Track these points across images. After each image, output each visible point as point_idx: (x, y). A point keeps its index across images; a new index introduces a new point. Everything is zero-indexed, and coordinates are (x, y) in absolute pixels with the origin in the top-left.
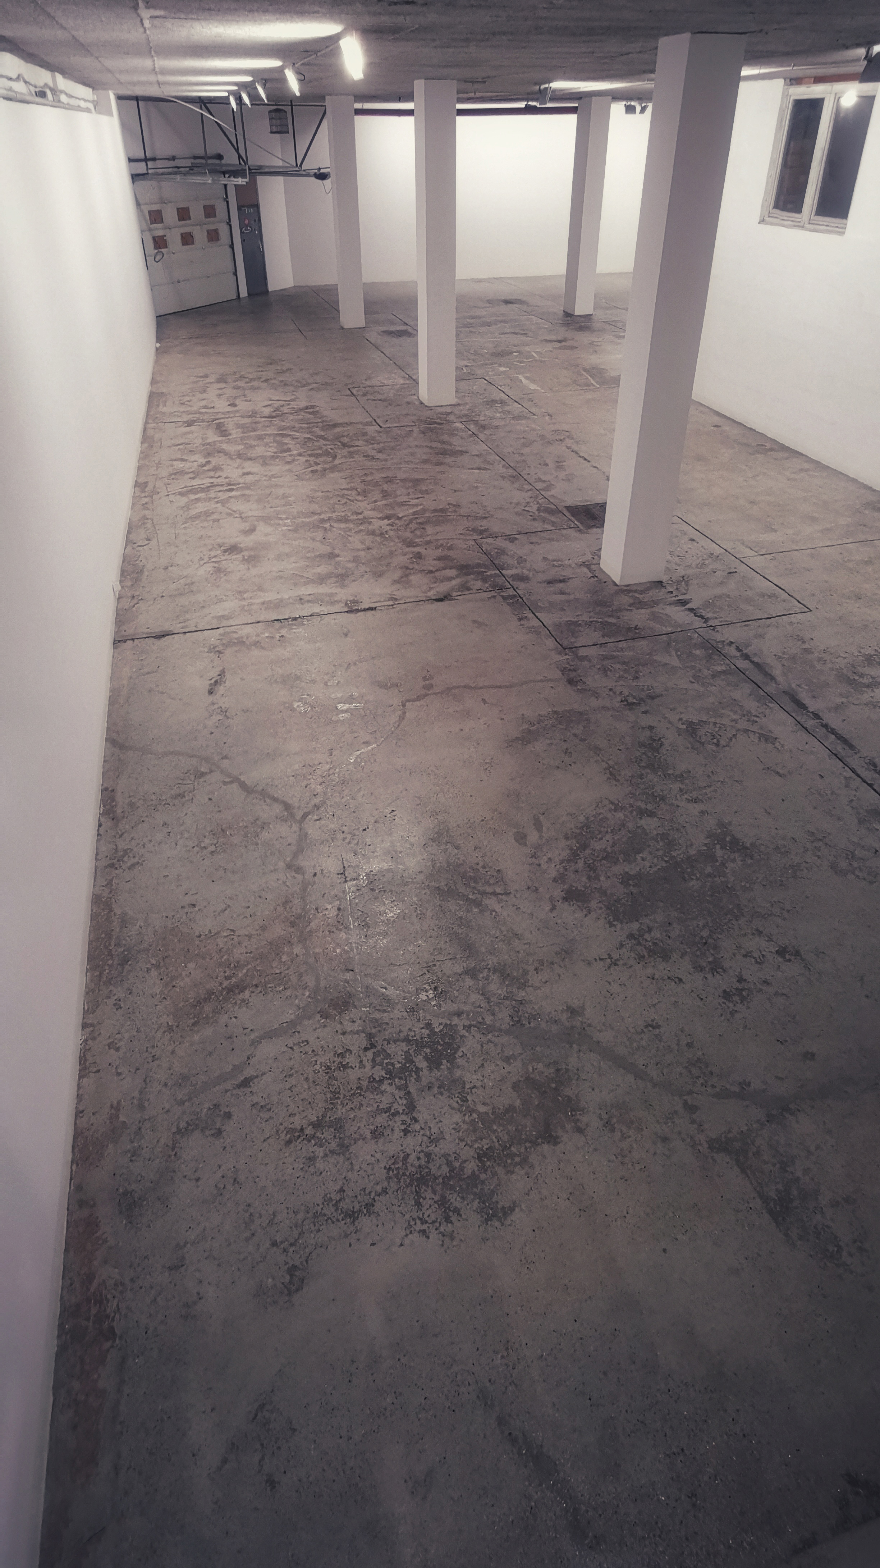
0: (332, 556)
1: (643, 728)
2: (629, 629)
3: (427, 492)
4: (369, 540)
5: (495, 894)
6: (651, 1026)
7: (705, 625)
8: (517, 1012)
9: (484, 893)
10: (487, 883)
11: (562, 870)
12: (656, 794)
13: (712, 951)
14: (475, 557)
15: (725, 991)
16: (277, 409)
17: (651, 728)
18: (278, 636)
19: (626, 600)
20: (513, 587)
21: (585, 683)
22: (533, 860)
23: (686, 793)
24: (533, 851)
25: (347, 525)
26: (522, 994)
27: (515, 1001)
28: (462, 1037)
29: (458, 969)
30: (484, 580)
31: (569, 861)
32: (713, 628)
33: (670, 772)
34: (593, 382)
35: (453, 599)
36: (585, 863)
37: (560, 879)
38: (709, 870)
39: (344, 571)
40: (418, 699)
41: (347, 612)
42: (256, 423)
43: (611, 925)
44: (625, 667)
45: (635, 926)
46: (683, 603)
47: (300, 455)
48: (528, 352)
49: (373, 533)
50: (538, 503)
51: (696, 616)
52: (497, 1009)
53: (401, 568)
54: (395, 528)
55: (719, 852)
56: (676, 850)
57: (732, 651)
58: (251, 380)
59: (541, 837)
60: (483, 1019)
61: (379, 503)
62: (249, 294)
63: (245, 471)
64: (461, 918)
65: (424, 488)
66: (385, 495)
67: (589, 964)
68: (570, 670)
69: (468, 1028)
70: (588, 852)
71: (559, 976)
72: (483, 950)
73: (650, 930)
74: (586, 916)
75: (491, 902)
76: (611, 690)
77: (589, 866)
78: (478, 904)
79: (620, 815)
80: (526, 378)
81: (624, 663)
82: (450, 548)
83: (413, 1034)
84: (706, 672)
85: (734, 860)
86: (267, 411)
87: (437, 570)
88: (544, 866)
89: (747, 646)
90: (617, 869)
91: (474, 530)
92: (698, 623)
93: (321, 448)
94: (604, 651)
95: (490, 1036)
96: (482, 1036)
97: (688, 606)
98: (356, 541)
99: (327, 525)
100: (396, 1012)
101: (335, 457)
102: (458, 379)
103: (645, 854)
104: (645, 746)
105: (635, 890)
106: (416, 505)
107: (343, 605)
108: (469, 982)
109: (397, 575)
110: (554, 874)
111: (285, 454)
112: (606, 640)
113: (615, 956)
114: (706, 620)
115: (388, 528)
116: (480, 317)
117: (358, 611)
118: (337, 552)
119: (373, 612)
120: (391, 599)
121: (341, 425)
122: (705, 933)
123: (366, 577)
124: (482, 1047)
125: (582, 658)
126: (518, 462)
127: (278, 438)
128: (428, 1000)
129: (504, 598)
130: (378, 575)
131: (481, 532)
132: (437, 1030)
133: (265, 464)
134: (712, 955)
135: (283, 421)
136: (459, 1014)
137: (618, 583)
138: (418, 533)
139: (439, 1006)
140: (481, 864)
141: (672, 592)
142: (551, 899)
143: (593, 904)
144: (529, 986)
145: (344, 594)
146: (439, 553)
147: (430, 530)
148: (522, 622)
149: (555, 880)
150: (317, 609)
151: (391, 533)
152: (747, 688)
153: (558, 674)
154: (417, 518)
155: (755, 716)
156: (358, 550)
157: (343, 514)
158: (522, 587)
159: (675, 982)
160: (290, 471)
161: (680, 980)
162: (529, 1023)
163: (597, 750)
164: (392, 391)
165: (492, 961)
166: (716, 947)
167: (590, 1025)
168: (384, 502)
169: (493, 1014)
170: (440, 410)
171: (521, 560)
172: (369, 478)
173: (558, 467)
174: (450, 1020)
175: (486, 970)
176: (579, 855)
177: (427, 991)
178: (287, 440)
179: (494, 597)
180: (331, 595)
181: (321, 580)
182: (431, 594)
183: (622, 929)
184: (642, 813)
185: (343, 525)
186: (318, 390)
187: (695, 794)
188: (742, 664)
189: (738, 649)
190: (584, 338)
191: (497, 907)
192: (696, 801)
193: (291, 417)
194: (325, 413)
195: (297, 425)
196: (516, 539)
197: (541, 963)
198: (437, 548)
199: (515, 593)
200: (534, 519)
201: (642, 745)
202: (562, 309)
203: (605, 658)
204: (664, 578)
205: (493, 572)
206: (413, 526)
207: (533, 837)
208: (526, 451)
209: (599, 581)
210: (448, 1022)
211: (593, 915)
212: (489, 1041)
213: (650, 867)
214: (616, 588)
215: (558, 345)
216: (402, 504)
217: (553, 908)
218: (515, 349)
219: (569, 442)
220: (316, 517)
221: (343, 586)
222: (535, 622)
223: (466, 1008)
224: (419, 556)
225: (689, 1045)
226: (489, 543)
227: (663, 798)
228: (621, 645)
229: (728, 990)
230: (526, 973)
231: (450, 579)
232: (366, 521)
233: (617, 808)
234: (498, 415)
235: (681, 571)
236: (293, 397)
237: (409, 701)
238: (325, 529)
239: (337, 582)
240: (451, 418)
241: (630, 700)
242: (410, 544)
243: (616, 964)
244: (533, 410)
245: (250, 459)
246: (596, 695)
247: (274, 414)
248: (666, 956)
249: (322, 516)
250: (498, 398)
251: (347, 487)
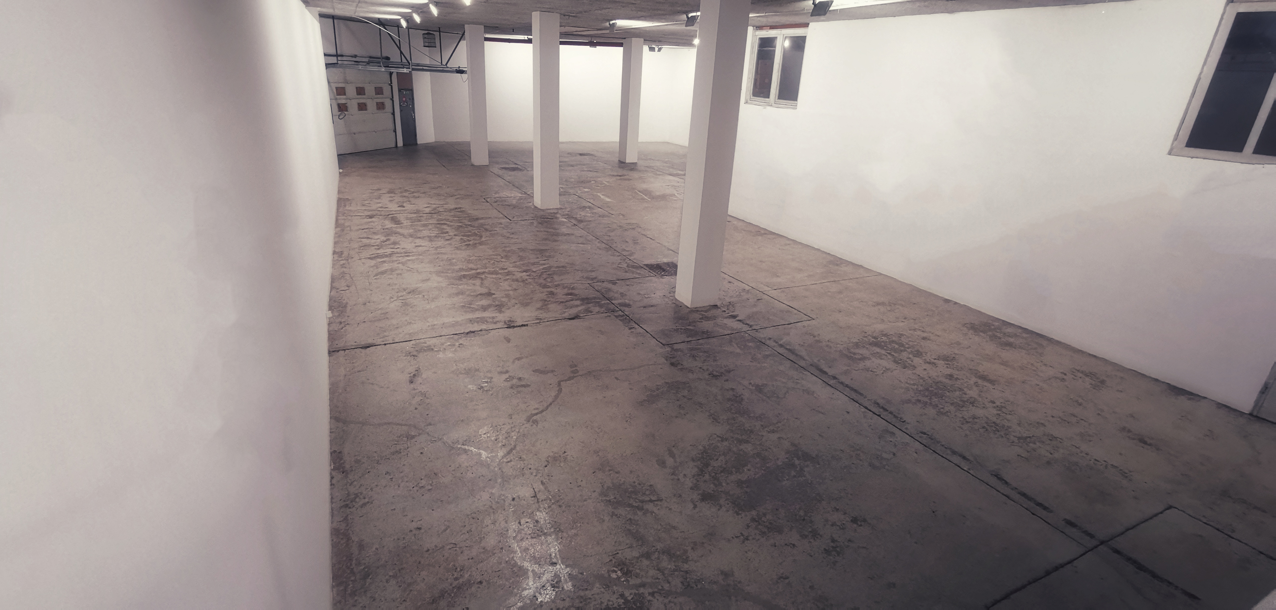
0: (490, 294)
1: (728, 390)
2: (703, 332)
3: (550, 256)
4: (515, 285)
5: (651, 501)
6: (781, 577)
7: (751, 329)
8: (686, 579)
9: (642, 502)
10: (644, 494)
11: (695, 481)
12: (746, 429)
13: (810, 525)
14: (591, 294)
15: (825, 549)
16: (435, 209)
17: (733, 389)
18: (457, 344)
19: (697, 316)
20: (621, 310)
21: (682, 365)
22: (673, 477)
23: (766, 427)
24: (672, 471)
25: (498, 276)
26: (686, 566)
27: (683, 571)
28: (649, 601)
29: (636, 554)
30: (601, 306)
31: (699, 475)
32: (757, 330)
33: (752, 415)
34: (645, 197)
35: (580, 319)
36: (710, 476)
37: (695, 487)
38: (793, 473)
39: (499, 303)
40: (570, 379)
41: (507, 328)
42: (420, 217)
43: (738, 514)
44: (706, 354)
45: (754, 513)
46: (734, 317)
47: (455, 235)
48: (601, 181)
49: (517, 280)
50: (626, 263)
51: (744, 324)
52: (670, 579)
53: (542, 300)
54: (532, 277)
55: (797, 462)
56: (768, 463)
57: (771, 343)
58: (413, 192)
59: (675, 462)
60: (662, 586)
61: (518, 263)
62: (404, 145)
63: (417, 245)
64: (630, 519)
65: (548, 254)
66: (521, 258)
67: (729, 540)
68: (671, 358)
69: (652, 594)
70: (710, 468)
71: (710, 551)
72: (651, 539)
73: (765, 515)
74: (719, 509)
75: (650, 507)
76: (700, 368)
77: (713, 478)
78: (640, 508)
79: (726, 443)
80: (603, 195)
81: (705, 352)
82: (573, 288)
83: (611, 603)
84: (759, 356)
85: (807, 466)
86: (427, 210)
87: (567, 301)
88: (682, 480)
89: (781, 339)
90: (733, 478)
91: (588, 278)
92: (745, 328)
93: (470, 232)
94: (691, 345)
95: (670, 598)
96: (663, 598)
97: (737, 318)
98: (505, 285)
99: (483, 276)
100: (595, 589)
101: (481, 237)
102: (560, 195)
103: (749, 466)
104: (732, 401)
105: (748, 490)
106: (544, 264)
107: (503, 323)
108: (646, 562)
109: (539, 305)
110: (690, 485)
111: (445, 235)
112: (690, 339)
113: (746, 534)
114: (751, 326)
115: (527, 277)
116: (565, 162)
117: (514, 327)
118: (493, 292)
119: (526, 327)
120: (538, 319)
121: (482, 218)
122: (802, 513)
123: (516, 306)
124: (666, 607)
125: (677, 350)
126: (608, 240)
127: (438, 226)
128: (619, 578)
129: (616, 316)
130: (525, 305)
131: (592, 279)
132: (630, 598)
133: (431, 241)
134: (810, 527)
135: (440, 216)
136: (643, 585)
137: (689, 306)
138: (549, 280)
139: (627, 581)
140: (637, 482)
141: (725, 311)
142: (692, 501)
143: (722, 501)
144: (690, 561)
145: (501, 317)
146: (566, 291)
147: (556, 278)
148: (632, 330)
149: (692, 488)
150: (484, 327)
151: (530, 280)
152: (788, 364)
153: (663, 360)
154: (546, 272)
155: (797, 379)
156: (509, 290)
157: (493, 269)
158: (627, 311)
159: (791, 547)
160: (450, 244)
161: (794, 545)
162: (697, 586)
163: (700, 404)
164: (515, 201)
165: (659, 546)
166: (812, 522)
167: (740, 582)
168: (522, 262)
169: (669, 583)
170: (549, 211)
171: (622, 295)
172: (508, 249)
173: (635, 243)
174: (637, 590)
175: (657, 553)
176: (704, 471)
177: (616, 572)
178: (445, 227)
179: (610, 316)
180: (493, 318)
181: (484, 308)
182: (566, 315)
183: (746, 516)
184: (740, 442)
185: (494, 276)
186: (463, 199)
187: (771, 428)
188: (781, 350)
189: (775, 341)
190: (635, 175)
191: (655, 510)
192: (773, 432)
193: (445, 214)
194: (469, 212)
195: (451, 219)
196: (617, 283)
197: (695, 543)
198: (564, 288)
199: (623, 314)
200: (626, 272)
201: (729, 400)
202: (618, 159)
203: (691, 349)
204: (718, 304)
205: (606, 302)
206: (545, 276)
207: (670, 461)
208: (611, 234)
209: (677, 305)
210: (637, 592)
211: (724, 509)
212: (670, 602)
213: (755, 474)
214: (689, 310)
215: (619, 178)
216: (534, 264)
217: (695, 507)
218: (592, 179)
219: (639, 230)
220: (474, 272)
221: (501, 312)
222: (641, 331)
223: (649, 580)
224: (552, 293)
225: (811, 587)
226: (598, 286)
227: (752, 431)
228: (701, 341)
229: (827, 548)
230: (686, 551)
231: (577, 306)
232: (509, 273)
233: (723, 439)
234: (589, 215)
235: (728, 300)
236: (444, 202)
237: (563, 381)
238: (482, 279)
239: (496, 309)
240: (558, 216)
241: (715, 373)
242: (545, 286)
243: (747, 539)
244: (611, 212)
245: (420, 238)
246: (691, 371)
247: (433, 212)
248: (780, 531)
249: (478, 271)
250: (587, 206)
251: (494, 253)
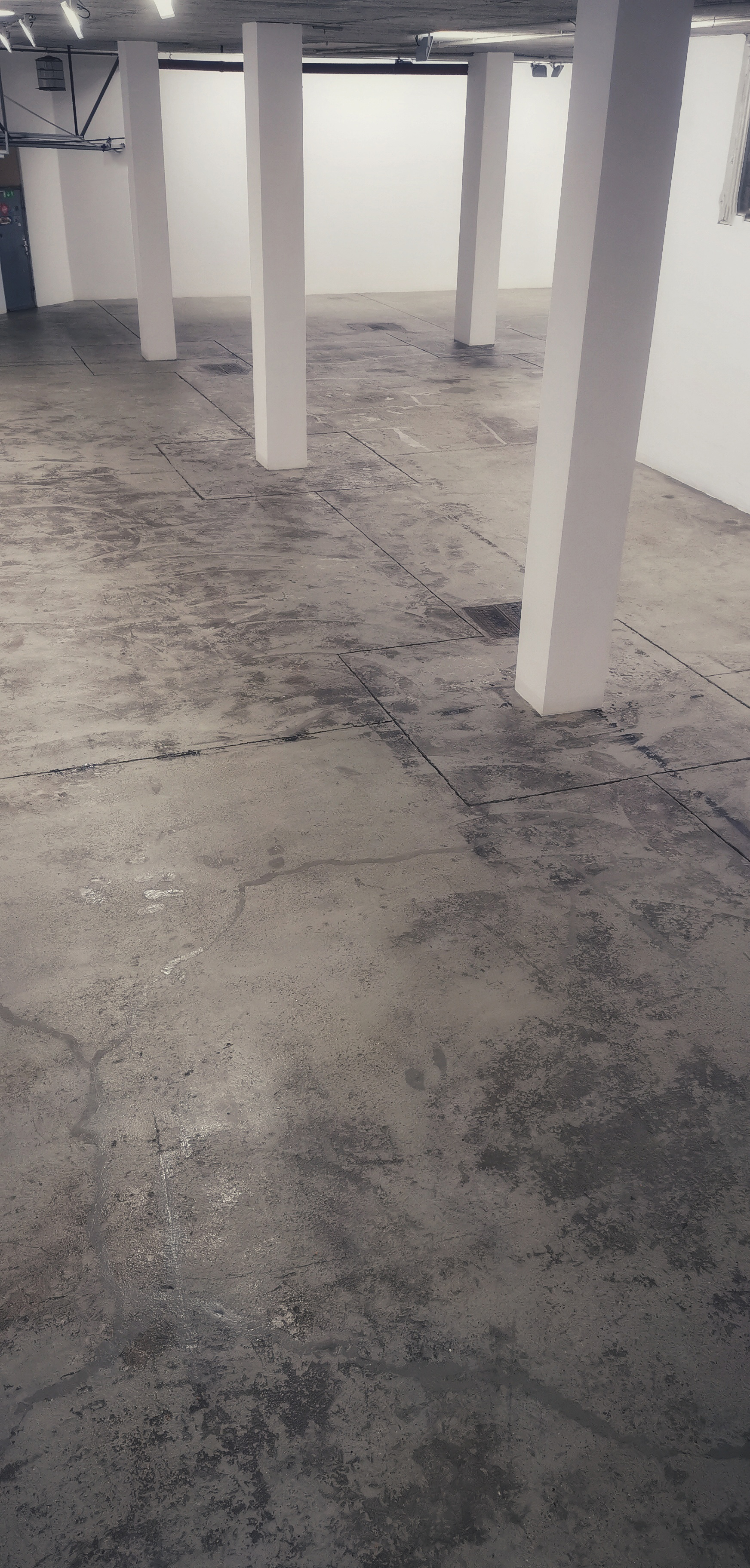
0: (135, 678)
1: (583, 915)
2: (558, 777)
3: (269, 589)
4: (188, 656)
5: (380, 1162)
6: (613, 1352)
7: (662, 770)
8: (417, 1340)
9: (363, 1162)
10: (369, 1146)
11: (475, 1124)
12: (605, 1009)
13: (695, 1237)
14: (340, 679)
15: (716, 1297)
16: (53, 473)
17: (594, 915)
18: (56, 794)
19: (551, 736)
20: (394, 720)
21: (499, 853)
22: (434, 1110)
23: (647, 1006)
24: (434, 1096)
25: (157, 636)
26: (422, 1313)
27: (414, 1322)
28: (337, 1382)
29: (329, 1277)
30: (354, 710)
31: (485, 1110)
32: (674, 773)
33: (623, 976)
34: (497, 437)
35: (309, 738)
36: (509, 1112)
37: (473, 1136)
38: (684, 1116)
39: (151, 701)
40: (264, 879)
41: (158, 757)
42: (22, 491)
43: (549, 1202)
44: (553, 829)
45: (582, 1202)
46: (631, 739)
47: (86, 537)
48: (407, 396)
49: (194, 646)
50: (426, 604)
51: (650, 757)
52: (387, 1337)
53: (236, 695)
54: (226, 639)
55: (697, 1091)
56: (635, 1088)
57: (702, 805)
58: (15, 431)
59: (444, 1076)
60: (367, 1353)
61: (201, 605)
62: (8, 310)
63: (7, 559)
64: (331, 1199)
65: (265, 583)
66: (211, 593)
67: (520, 1261)
68: (478, 836)
69: (345, 1367)
70: (511, 1096)
71: (477, 1281)
72: (365, 1246)
73: (604, 1208)
74: (512, 1189)
75: (375, 1175)
76: (536, 862)
77: (513, 1117)
78: (356, 1178)
79: (556, 1041)
80: (405, 432)
81: (553, 824)
82: (305, 666)
83: (263, 1381)
84: (666, 835)
85: (718, 1102)
86: (38, 475)
87: (287, 697)
88: (450, 1119)
89: (724, 797)
90: (556, 1119)
91: (338, 641)
92: (652, 766)
93: (117, 528)
94: (525, 808)
95: (378, 1378)
96: (365, 1378)
97: (640, 743)
98: (169, 658)
99: (128, 636)
100: (237, 1348)
101: (137, 540)
102: (311, 433)
103: (594, 1094)
104: (588, 941)
105: (581, 1149)
106: (255, 607)
107: (152, 748)
108: (345, 1296)
109: (230, 704)
110: (463, 1129)
111: (65, 536)
112: (527, 791)
113: (556, 1249)
114: (664, 763)
115: (216, 639)
116: (340, 348)
117: (173, 756)
118: (142, 672)
119: (196, 758)
120: (223, 738)
121: (146, 495)
122: (684, 1210)
123: (184, 708)
124: (367, 1396)
125: (495, 818)
126: (396, 547)
127: (54, 514)
128: (285, 1328)
129: (383, 735)
130: (202, 704)
131: (348, 644)
132: (299, 1373)
133: (36, 550)
134: (696, 1242)
135: (62, 489)
136: (331, 1347)
137: (540, 712)
138: (259, 645)
139: (302, 1336)
140: (359, 1118)
141: (614, 725)
142: (461, 1166)
143: (522, 1171)
144: (433, 1300)
145: (153, 732)
146: (289, 672)
147: (275, 641)
148: (409, 769)
149: (465, 1139)
150: (113, 754)
151: (220, 647)
152: (725, 856)
153: (462, 841)
154: (256, 625)
155: (738, 895)
156: (174, 670)
157: (150, 620)
158: (407, 720)
159: (645, 1286)
160: (73, 559)
161: (652, 1282)
162: (436, 1356)
163: (519, 948)
164: (217, 449)
165: (378, 1263)
166: (700, 1231)
167: (524, 1356)
168: (209, 603)
169: (382, 1345)
170: (287, 475)
171: (404, 682)
172: (187, 570)
173: (452, 554)
174: (318, 1357)
175: (369, 1279)
176: (499, 1101)
177: (283, 1315)
178: (68, 516)
179: (368, 734)
180: (134, 734)
181: (120, 713)
182: (280, 730)
183: (565, 1208)
184: (587, 1037)
185: (151, 636)
186: (112, 446)
187: (658, 1008)
188: (717, 823)
189: (709, 801)
190: (481, 377)
191: (383, 1182)
192: (660, 1017)
193: (73, 484)
194: (121, 478)
195: (82, 495)
196: (399, 654)
197: (450, 1262)
198: (286, 665)
199: (398, 728)
200: (422, 626)
201: (581, 939)
202: (452, 337)
203: (526, 817)
204: (605, 706)
205: (366, 700)
206: (251, 636)
207: (433, 1075)
208: (407, 531)
209: (515, 710)
210: (316, 1361)
211: (523, 1188)
212: (377, 1387)
213: (601, 1115)
214: (538, 720)
215: (448, 386)
216: (234, 606)
217: (465, 1180)
218: (388, 392)
219: (467, 520)
220: (111, 625)
221: (151, 721)
222: (426, 769)
223: (343, 1337)
224: (260, 678)
225: (670, 1380)
226: (359, 659)
227: (615, 1015)
228: (549, 798)
229: (720, 1294)
230: (427, 1279)
231: (305, 709)
232: (183, 629)
233: (551, 1030)
234: (367, 482)
235: (628, 696)
236: (75, 456)
237: (249, 884)
238: (125, 642)
239: (142, 715)
240: (302, 486)
241: (564, 875)
242: (247, 661)
243: (558, 1261)
244: (416, 476)
245: (15, 543)
246: (515, 869)
247: (48, 479)
248: (629, 1248)
249: (121, 623)
250: (365, 460)
251: (156, 581)
